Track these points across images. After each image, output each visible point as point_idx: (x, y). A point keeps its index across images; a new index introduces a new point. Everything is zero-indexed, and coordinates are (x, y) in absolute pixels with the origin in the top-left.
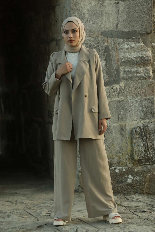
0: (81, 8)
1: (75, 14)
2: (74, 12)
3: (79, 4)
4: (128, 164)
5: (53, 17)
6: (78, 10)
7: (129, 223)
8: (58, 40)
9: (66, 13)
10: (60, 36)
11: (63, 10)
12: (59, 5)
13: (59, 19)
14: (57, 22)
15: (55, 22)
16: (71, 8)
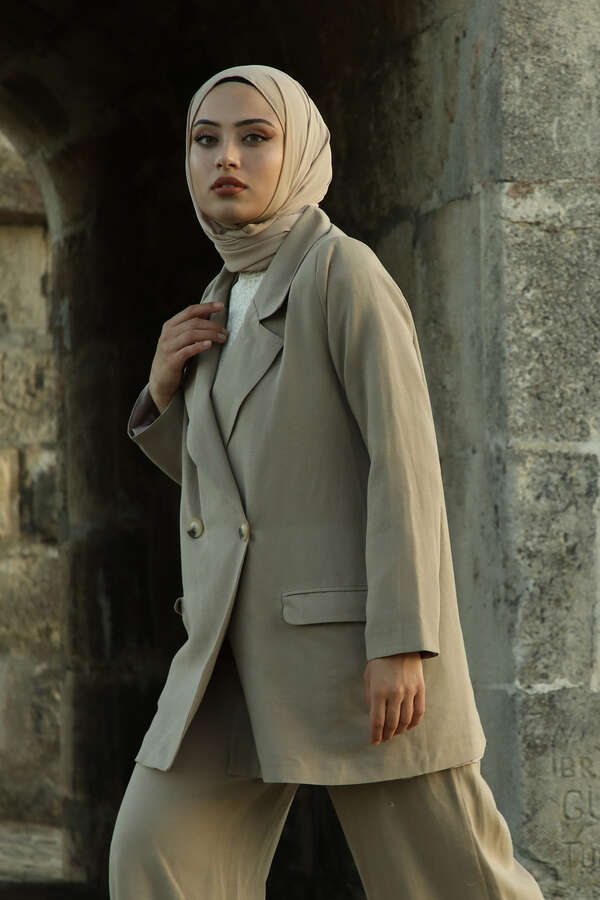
0: (557, 39)
1: (522, 67)
2: (516, 60)
3: (545, 15)
5: (401, 94)
6: (541, 47)
8: (427, 214)
9: (475, 66)
10: (435, 195)
11: (457, 51)
12: (436, 26)
13: (436, 99)
14: (420, 117)
15: (410, 121)
16: (500, 33)
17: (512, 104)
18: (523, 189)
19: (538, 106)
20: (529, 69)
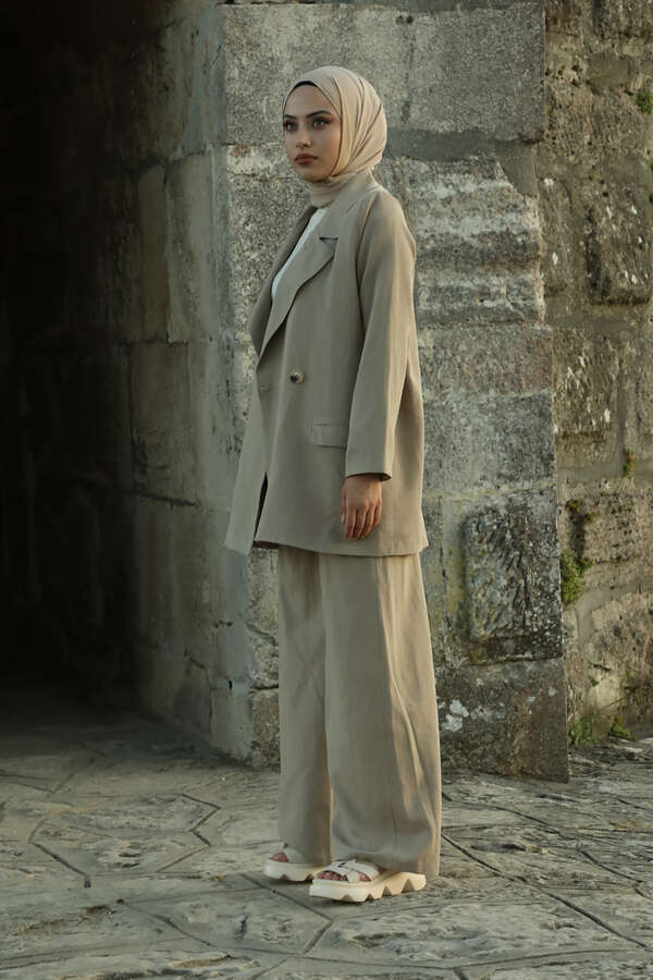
0: (264, 39)
1: (240, 60)
2: (235, 55)
3: (256, 21)
4: (448, 659)
5: (153, 70)
6: (255, 46)
7: (451, 895)
8: (175, 161)
9: (206, 58)
10: (180, 149)
11: (193, 44)
12: (177, 23)
13: (178, 78)
14: (167, 89)
15: (160, 92)
16: (224, 35)
17: (233, 88)
18: (242, 150)
19: (252, 89)
20: (245, 61)
